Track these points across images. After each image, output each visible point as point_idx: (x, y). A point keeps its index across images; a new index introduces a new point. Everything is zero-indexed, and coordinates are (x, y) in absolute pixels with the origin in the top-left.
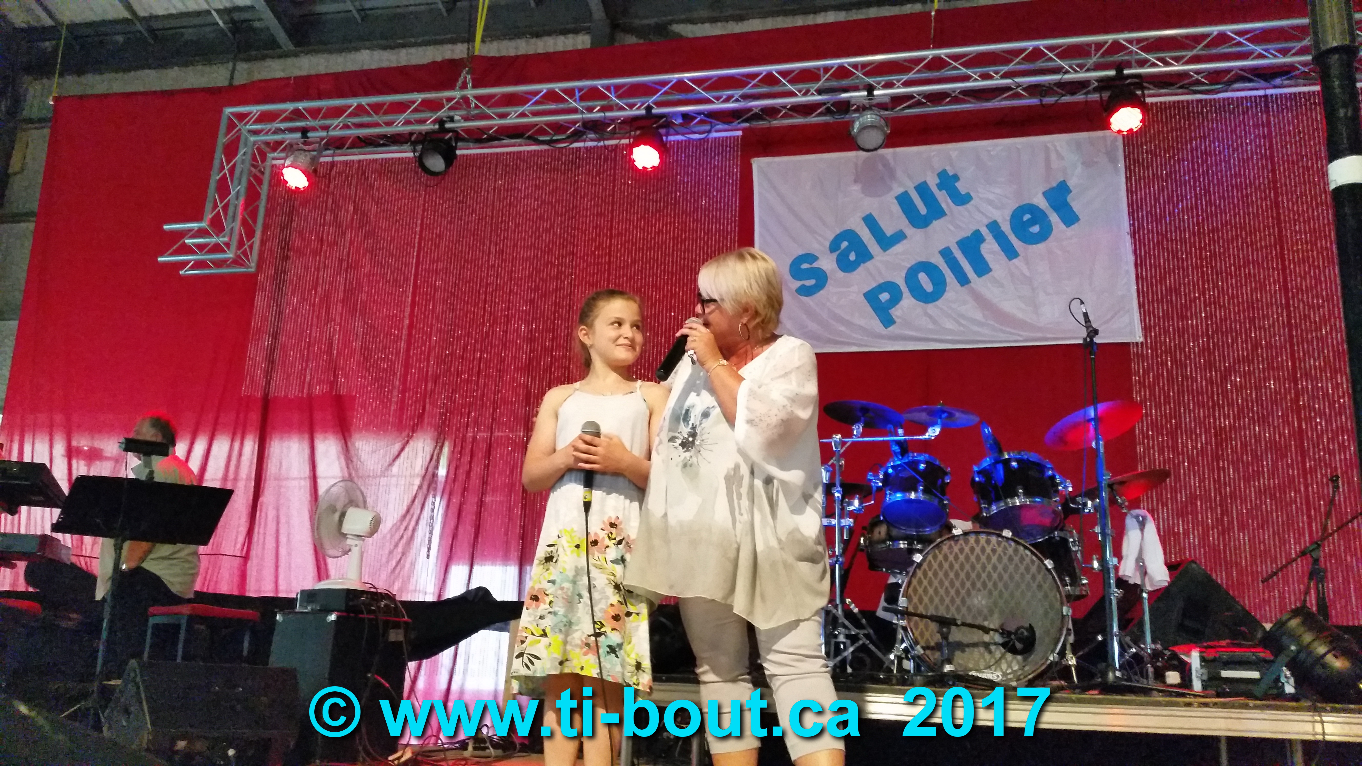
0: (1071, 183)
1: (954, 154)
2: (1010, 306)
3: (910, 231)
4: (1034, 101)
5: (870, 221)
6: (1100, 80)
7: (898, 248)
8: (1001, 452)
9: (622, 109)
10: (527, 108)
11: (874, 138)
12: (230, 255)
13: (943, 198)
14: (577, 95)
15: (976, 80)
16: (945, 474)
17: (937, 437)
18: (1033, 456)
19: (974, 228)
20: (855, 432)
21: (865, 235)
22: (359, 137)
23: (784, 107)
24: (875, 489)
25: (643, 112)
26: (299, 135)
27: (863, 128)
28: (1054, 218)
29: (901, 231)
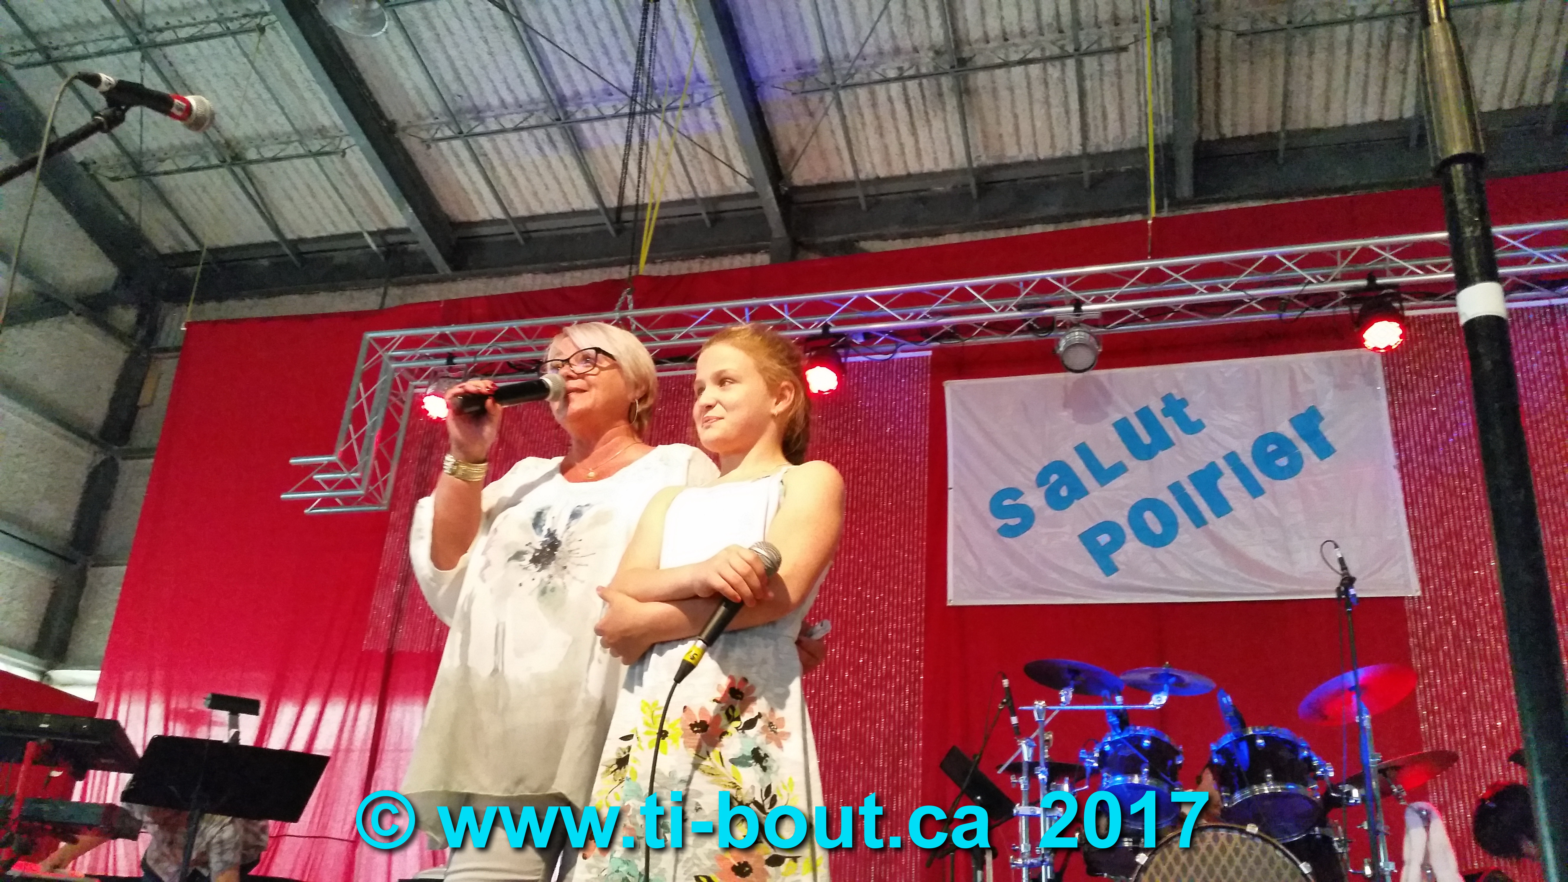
0: (1323, 409)
1: (1180, 376)
2: (1256, 551)
3: (1131, 462)
4: (1272, 316)
5: (1083, 451)
6: (1349, 291)
7: (1119, 482)
8: (1244, 726)
9: (796, 328)
10: (690, 329)
11: (1085, 357)
12: (360, 492)
13: (1170, 426)
14: (747, 314)
15: (1202, 293)
16: (1177, 753)
17: (1164, 707)
18: (1284, 733)
19: (1209, 460)
20: (1063, 699)
21: (1078, 466)
22: (508, 363)
23: (980, 324)
24: (1089, 770)
25: (819, 331)
26: (444, 361)
27: (1071, 346)
28: (1304, 448)
29: (1120, 462)
